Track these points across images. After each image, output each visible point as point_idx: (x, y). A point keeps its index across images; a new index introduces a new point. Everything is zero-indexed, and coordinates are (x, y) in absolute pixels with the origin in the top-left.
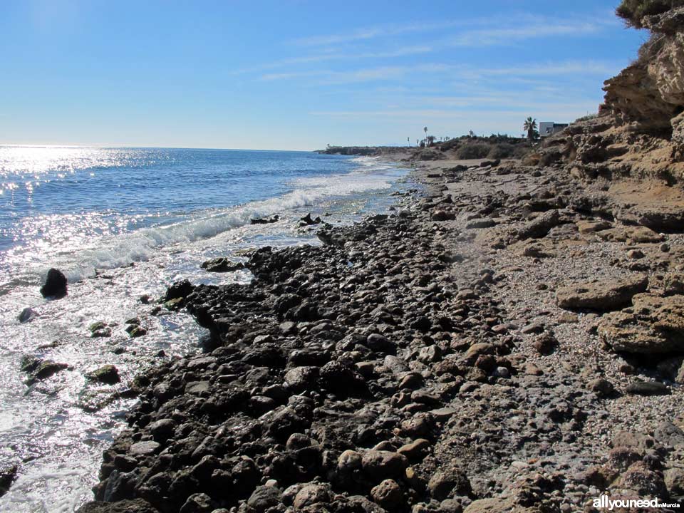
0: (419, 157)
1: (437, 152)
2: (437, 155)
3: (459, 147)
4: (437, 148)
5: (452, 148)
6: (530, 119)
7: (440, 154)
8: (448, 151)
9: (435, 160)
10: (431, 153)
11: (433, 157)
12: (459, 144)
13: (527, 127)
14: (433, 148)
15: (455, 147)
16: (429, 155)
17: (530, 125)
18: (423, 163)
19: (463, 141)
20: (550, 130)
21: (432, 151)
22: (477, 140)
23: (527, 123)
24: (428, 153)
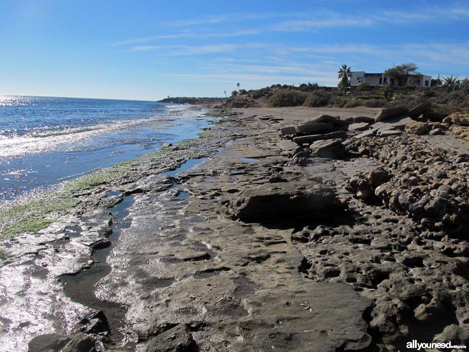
0: (231, 104)
1: (249, 99)
2: (249, 102)
3: (271, 95)
4: (249, 96)
5: (264, 96)
6: (345, 67)
7: (252, 101)
8: (260, 99)
9: (247, 107)
10: (243, 100)
11: (245, 104)
12: (270, 92)
13: (341, 75)
14: (246, 95)
15: (266, 95)
16: (241, 102)
17: (345, 73)
18: (235, 110)
19: (274, 89)
20: (361, 80)
21: (245, 98)
22: (288, 89)
23: (342, 71)
24: (240, 100)
